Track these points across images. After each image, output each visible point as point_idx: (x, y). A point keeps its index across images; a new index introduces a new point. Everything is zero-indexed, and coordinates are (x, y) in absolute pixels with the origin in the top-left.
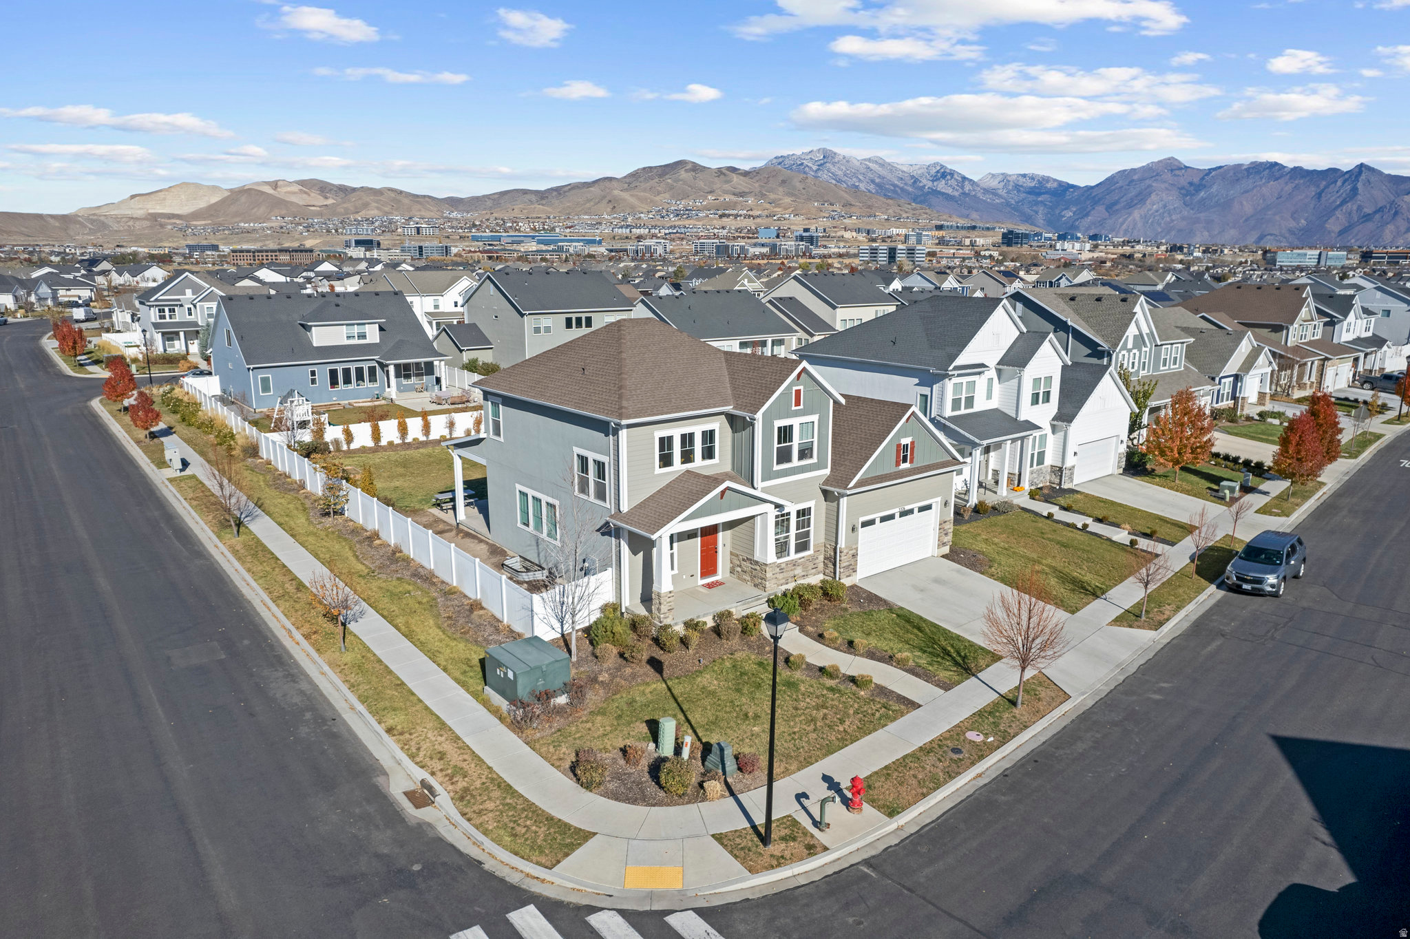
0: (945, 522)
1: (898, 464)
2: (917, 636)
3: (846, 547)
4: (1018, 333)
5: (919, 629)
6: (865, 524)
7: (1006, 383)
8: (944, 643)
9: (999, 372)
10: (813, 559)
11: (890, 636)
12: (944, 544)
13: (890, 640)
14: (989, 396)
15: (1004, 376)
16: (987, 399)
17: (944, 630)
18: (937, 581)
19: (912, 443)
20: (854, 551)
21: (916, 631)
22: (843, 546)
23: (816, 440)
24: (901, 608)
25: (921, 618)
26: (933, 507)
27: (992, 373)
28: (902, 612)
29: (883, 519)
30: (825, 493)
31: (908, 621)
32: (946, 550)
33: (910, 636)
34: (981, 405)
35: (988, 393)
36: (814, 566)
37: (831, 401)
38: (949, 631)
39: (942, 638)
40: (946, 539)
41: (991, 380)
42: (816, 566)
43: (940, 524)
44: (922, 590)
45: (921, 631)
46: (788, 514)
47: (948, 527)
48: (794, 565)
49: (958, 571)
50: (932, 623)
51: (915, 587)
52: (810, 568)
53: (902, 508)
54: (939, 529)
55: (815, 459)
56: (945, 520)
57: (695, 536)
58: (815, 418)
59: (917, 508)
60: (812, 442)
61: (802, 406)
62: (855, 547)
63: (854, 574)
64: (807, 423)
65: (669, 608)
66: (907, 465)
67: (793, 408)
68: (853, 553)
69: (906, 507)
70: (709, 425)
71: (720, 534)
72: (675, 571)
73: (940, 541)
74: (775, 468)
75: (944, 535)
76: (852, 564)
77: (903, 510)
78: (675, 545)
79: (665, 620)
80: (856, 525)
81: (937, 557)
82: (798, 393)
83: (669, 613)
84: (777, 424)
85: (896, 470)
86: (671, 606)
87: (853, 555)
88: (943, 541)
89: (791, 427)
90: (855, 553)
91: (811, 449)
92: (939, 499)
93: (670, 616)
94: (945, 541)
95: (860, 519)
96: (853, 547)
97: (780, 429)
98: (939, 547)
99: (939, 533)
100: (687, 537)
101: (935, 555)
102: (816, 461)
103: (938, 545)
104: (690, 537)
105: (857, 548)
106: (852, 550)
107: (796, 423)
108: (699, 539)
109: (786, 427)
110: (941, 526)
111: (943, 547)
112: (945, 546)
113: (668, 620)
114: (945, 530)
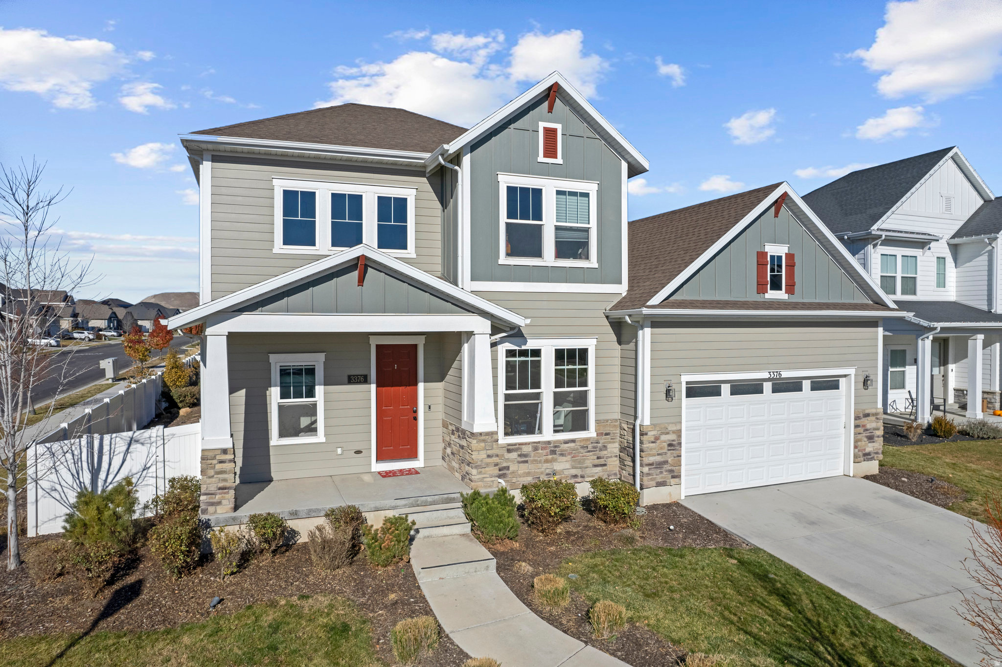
0: (867, 415)
1: (761, 289)
2: (774, 613)
3: (654, 425)
4: (981, 202)
5: (785, 598)
6: (694, 391)
7: (968, 264)
8: (846, 642)
9: (954, 249)
10: (594, 447)
11: (705, 605)
12: (867, 456)
13: (700, 614)
14: (941, 282)
15: (963, 253)
16: (938, 286)
17: (853, 606)
18: (848, 511)
19: (790, 256)
20: (672, 437)
21: (775, 602)
22: (647, 422)
23: (593, 225)
24: (756, 550)
25: (797, 574)
26: (842, 382)
27: (941, 248)
28: (753, 557)
29: (739, 388)
30: (617, 326)
31: (763, 577)
32: (873, 467)
33: (756, 610)
34: (926, 292)
35: (938, 279)
36: (597, 462)
37: (624, 166)
38: (868, 613)
39: (843, 628)
40: (870, 448)
41: (941, 260)
42: (601, 461)
43: (857, 418)
44: (813, 523)
45: (788, 603)
46: (537, 353)
47: (874, 425)
48: (553, 452)
49: (896, 500)
50: (821, 587)
51: (799, 517)
52: (588, 463)
53: (775, 374)
54: (856, 426)
55: (593, 262)
56: (867, 412)
57: (365, 380)
58: (591, 188)
59: (809, 382)
60: (587, 230)
61: (559, 160)
62: (674, 428)
63: (673, 481)
64: (573, 194)
65: (221, 485)
66: (781, 295)
67: (541, 158)
68: (669, 441)
69: (785, 374)
70: (395, 188)
71: (421, 386)
72: (320, 437)
73: (859, 448)
74: (503, 260)
75: (866, 439)
76: (667, 462)
77: (778, 377)
78: (319, 390)
79: (211, 509)
80: (674, 387)
81: (853, 477)
82: (550, 134)
83: (220, 494)
84: (506, 180)
85: (758, 298)
86: (225, 480)
87: (670, 445)
88: (865, 449)
89: (538, 192)
90: (674, 441)
91: (585, 245)
92: (851, 371)
93: (224, 502)
94: (868, 450)
95: (685, 378)
96: (670, 429)
97: (511, 190)
98: (857, 460)
99: (855, 434)
100: (346, 379)
101: (851, 475)
102: (596, 265)
103: (855, 456)
104: (352, 380)
105: (679, 433)
106: (668, 433)
107: (549, 187)
108: (373, 387)
109: (525, 191)
110: (858, 422)
111: (864, 461)
112: (868, 460)
113: (219, 509)
114: (867, 430)
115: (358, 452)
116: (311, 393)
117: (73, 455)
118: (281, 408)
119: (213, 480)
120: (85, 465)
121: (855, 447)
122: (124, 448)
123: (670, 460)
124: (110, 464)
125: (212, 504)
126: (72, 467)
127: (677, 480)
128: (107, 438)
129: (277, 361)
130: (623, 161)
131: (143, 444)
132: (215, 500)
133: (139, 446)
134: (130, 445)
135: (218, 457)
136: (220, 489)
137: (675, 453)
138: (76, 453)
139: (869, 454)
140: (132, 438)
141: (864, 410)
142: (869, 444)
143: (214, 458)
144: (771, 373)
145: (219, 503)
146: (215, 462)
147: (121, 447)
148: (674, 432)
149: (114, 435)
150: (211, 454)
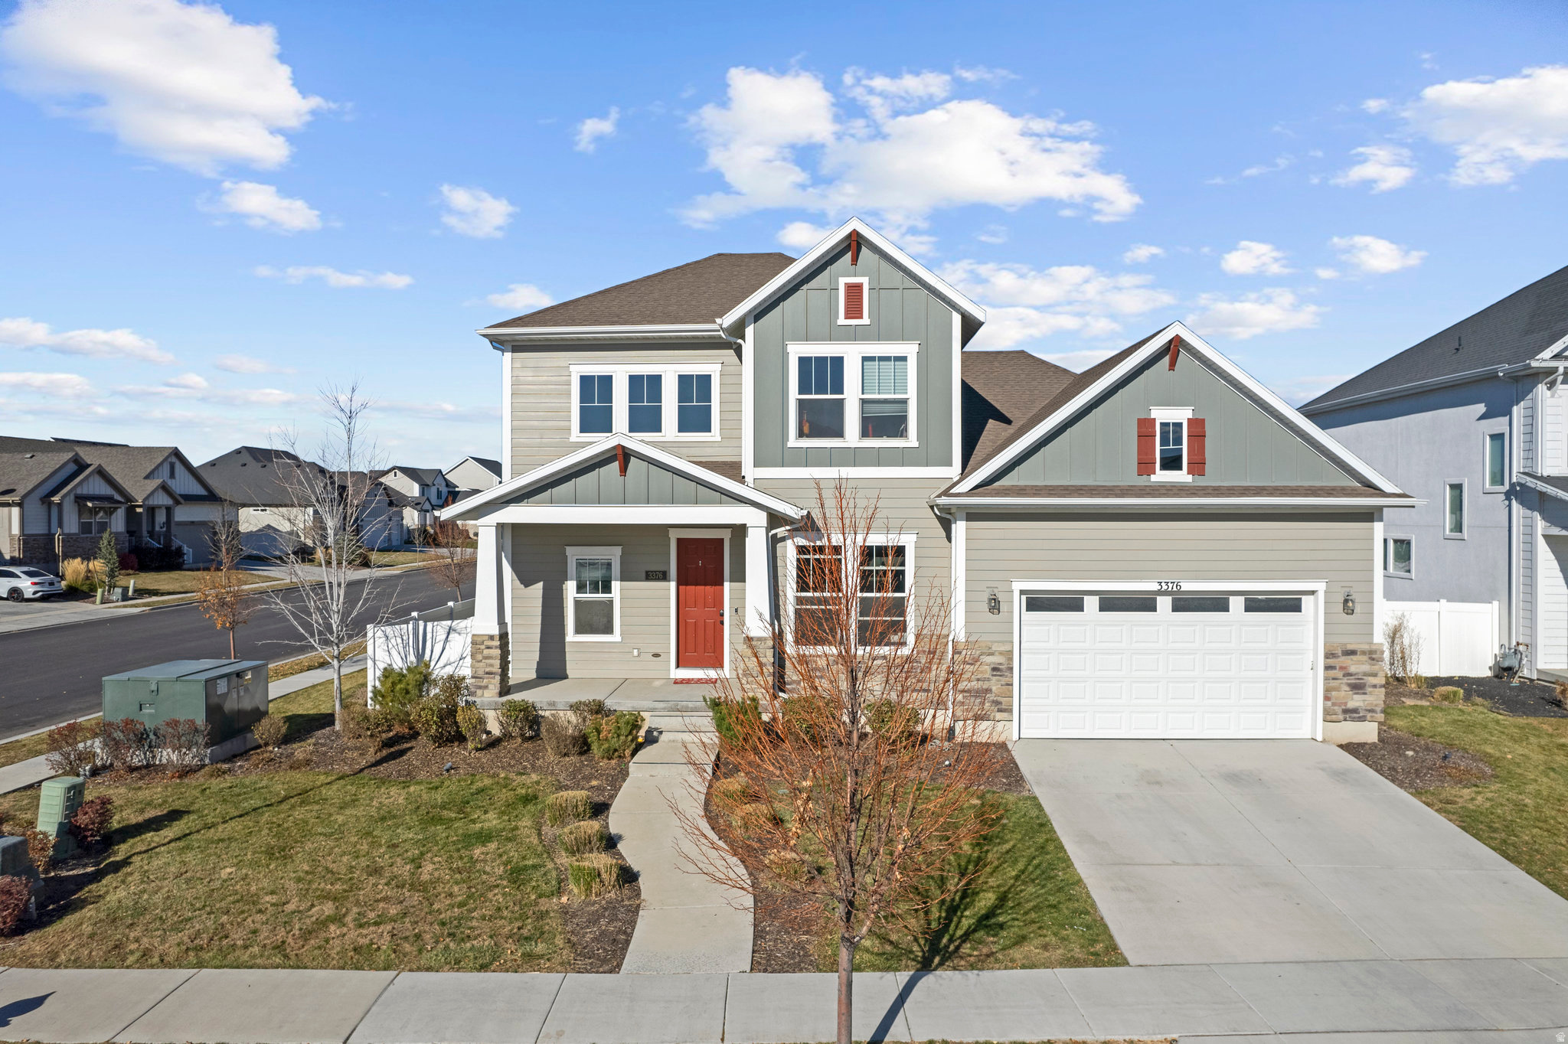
0: (1351, 653)
1: (1145, 466)
3: (972, 642)
6: (1037, 603)
10: (913, 667)
12: (1351, 714)
19: (1197, 427)
20: (998, 659)
22: (962, 637)
23: (912, 394)
26: (1307, 602)
29: (1113, 603)
37: (956, 318)
40: (1357, 701)
42: (923, 685)
43: (1329, 655)
46: (835, 550)
47: (1365, 668)
49: (1339, 774)
53: (1170, 585)
54: (1327, 668)
55: (912, 440)
56: (1350, 647)
57: (663, 576)
58: (910, 350)
59: (1241, 599)
60: (905, 402)
61: (866, 320)
62: (1003, 648)
63: (999, 716)
64: (887, 359)
65: (487, 670)
66: (1182, 476)
67: (842, 320)
68: (994, 663)
69: (1186, 586)
70: (697, 365)
71: (727, 585)
72: (616, 637)
73: (1333, 700)
74: (793, 441)
75: (1347, 689)
76: (991, 690)
77: (1175, 589)
78: (616, 585)
79: (479, 692)
80: (1001, 597)
81: (1324, 741)
82: (854, 291)
83: (487, 678)
84: (797, 350)
85: (1142, 481)
86: (492, 665)
87: (994, 669)
88: (1346, 704)
89: (838, 362)
90: (1001, 664)
91: (903, 419)
92: (1320, 586)
93: (491, 686)
94: (1351, 705)
95: (1018, 586)
96: (994, 649)
97: (804, 362)
98: (1329, 718)
99: (1326, 679)
100: (644, 575)
101: (1320, 738)
102: (916, 444)
103: (1327, 712)
104: (651, 576)
105: (1009, 655)
106: (992, 654)
107: (852, 354)
108: (673, 585)
109: (821, 361)
110: (1331, 662)
111: (1345, 720)
112: (1353, 720)
113: (487, 693)
114: (1350, 675)
115: (656, 655)
116: (607, 588)
117: (403, 640)
118: (578, 603)
119: (481, 664)
120: (411, 649)
121: (1327, 698)
122: (444, 637)
123: (994, 689)
124: (432, 651)
125: (480, 687)
126: (401, 650)
127: (1004, 715)
128: (430, 625)
129: (573, 554)
130: (954, 313)
131: (459, 634)
132: (483, 684)
133: (456, 635)
134: (449, 634)
135: (486, 643)
136: (487, 673)
137: (1004, 680)
138: (404, 638)
139: (1355, 711)
140: (450, 627)
141: (1346, 644)
142: (1355, 696)
143: (483, 643)
144: (1163, 584)
145: (486, 687)
146: (483, 647)
147: (441, 636)
148: (1001, 653)
149: (436, 623)
150: (479, 639)
